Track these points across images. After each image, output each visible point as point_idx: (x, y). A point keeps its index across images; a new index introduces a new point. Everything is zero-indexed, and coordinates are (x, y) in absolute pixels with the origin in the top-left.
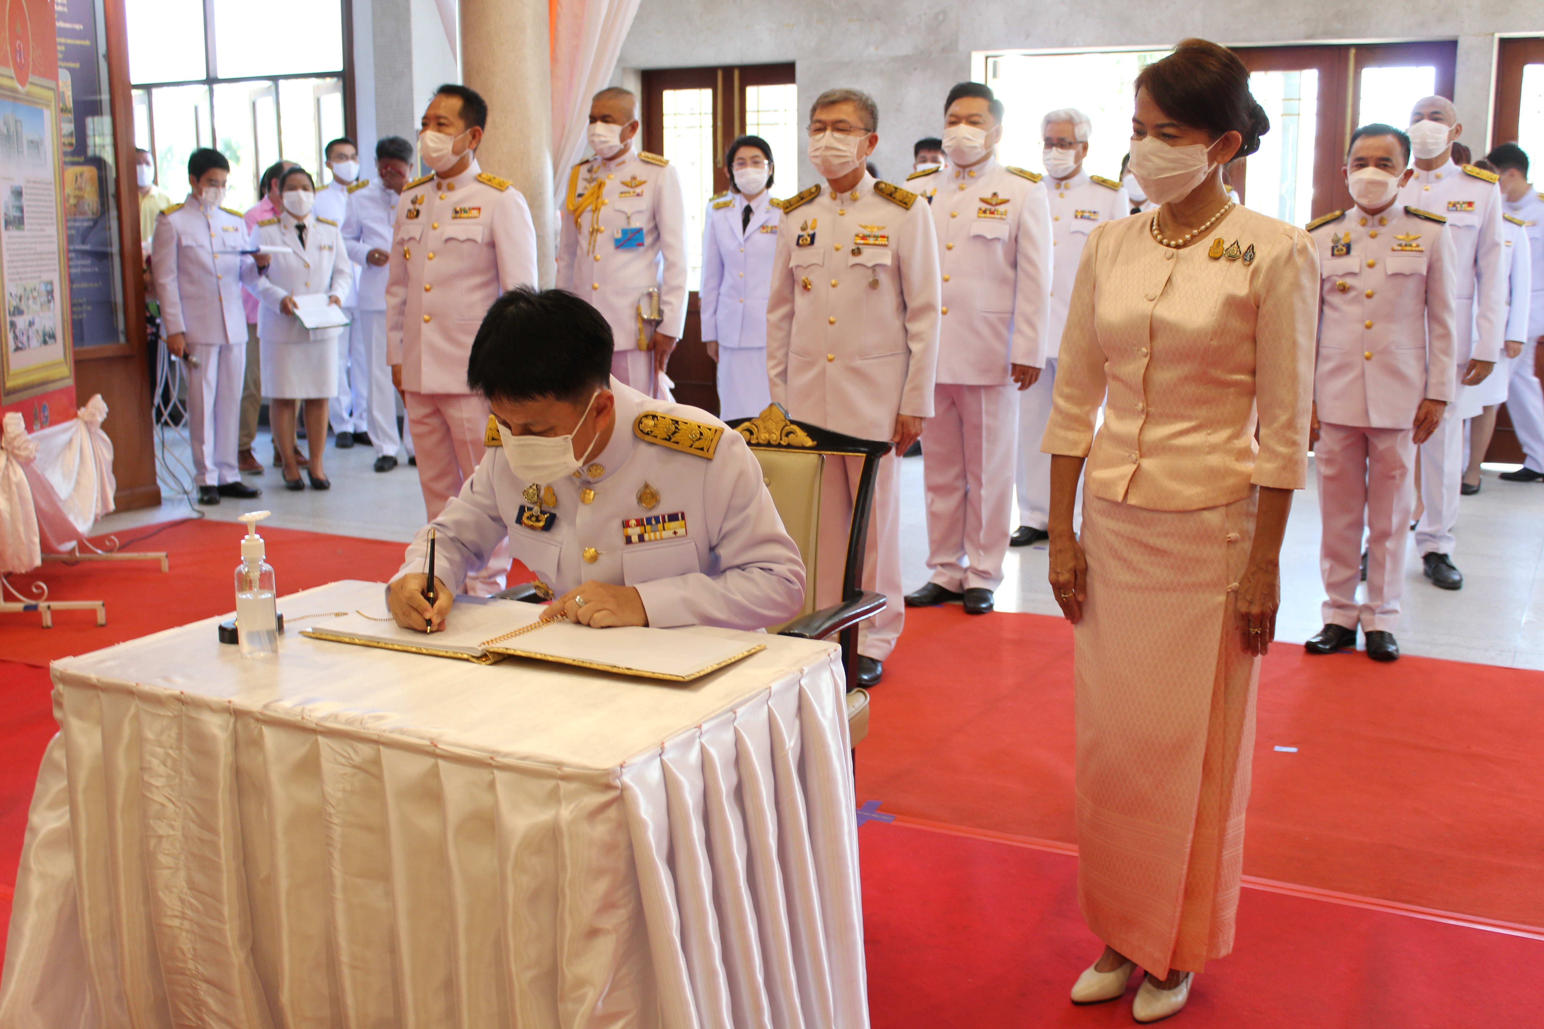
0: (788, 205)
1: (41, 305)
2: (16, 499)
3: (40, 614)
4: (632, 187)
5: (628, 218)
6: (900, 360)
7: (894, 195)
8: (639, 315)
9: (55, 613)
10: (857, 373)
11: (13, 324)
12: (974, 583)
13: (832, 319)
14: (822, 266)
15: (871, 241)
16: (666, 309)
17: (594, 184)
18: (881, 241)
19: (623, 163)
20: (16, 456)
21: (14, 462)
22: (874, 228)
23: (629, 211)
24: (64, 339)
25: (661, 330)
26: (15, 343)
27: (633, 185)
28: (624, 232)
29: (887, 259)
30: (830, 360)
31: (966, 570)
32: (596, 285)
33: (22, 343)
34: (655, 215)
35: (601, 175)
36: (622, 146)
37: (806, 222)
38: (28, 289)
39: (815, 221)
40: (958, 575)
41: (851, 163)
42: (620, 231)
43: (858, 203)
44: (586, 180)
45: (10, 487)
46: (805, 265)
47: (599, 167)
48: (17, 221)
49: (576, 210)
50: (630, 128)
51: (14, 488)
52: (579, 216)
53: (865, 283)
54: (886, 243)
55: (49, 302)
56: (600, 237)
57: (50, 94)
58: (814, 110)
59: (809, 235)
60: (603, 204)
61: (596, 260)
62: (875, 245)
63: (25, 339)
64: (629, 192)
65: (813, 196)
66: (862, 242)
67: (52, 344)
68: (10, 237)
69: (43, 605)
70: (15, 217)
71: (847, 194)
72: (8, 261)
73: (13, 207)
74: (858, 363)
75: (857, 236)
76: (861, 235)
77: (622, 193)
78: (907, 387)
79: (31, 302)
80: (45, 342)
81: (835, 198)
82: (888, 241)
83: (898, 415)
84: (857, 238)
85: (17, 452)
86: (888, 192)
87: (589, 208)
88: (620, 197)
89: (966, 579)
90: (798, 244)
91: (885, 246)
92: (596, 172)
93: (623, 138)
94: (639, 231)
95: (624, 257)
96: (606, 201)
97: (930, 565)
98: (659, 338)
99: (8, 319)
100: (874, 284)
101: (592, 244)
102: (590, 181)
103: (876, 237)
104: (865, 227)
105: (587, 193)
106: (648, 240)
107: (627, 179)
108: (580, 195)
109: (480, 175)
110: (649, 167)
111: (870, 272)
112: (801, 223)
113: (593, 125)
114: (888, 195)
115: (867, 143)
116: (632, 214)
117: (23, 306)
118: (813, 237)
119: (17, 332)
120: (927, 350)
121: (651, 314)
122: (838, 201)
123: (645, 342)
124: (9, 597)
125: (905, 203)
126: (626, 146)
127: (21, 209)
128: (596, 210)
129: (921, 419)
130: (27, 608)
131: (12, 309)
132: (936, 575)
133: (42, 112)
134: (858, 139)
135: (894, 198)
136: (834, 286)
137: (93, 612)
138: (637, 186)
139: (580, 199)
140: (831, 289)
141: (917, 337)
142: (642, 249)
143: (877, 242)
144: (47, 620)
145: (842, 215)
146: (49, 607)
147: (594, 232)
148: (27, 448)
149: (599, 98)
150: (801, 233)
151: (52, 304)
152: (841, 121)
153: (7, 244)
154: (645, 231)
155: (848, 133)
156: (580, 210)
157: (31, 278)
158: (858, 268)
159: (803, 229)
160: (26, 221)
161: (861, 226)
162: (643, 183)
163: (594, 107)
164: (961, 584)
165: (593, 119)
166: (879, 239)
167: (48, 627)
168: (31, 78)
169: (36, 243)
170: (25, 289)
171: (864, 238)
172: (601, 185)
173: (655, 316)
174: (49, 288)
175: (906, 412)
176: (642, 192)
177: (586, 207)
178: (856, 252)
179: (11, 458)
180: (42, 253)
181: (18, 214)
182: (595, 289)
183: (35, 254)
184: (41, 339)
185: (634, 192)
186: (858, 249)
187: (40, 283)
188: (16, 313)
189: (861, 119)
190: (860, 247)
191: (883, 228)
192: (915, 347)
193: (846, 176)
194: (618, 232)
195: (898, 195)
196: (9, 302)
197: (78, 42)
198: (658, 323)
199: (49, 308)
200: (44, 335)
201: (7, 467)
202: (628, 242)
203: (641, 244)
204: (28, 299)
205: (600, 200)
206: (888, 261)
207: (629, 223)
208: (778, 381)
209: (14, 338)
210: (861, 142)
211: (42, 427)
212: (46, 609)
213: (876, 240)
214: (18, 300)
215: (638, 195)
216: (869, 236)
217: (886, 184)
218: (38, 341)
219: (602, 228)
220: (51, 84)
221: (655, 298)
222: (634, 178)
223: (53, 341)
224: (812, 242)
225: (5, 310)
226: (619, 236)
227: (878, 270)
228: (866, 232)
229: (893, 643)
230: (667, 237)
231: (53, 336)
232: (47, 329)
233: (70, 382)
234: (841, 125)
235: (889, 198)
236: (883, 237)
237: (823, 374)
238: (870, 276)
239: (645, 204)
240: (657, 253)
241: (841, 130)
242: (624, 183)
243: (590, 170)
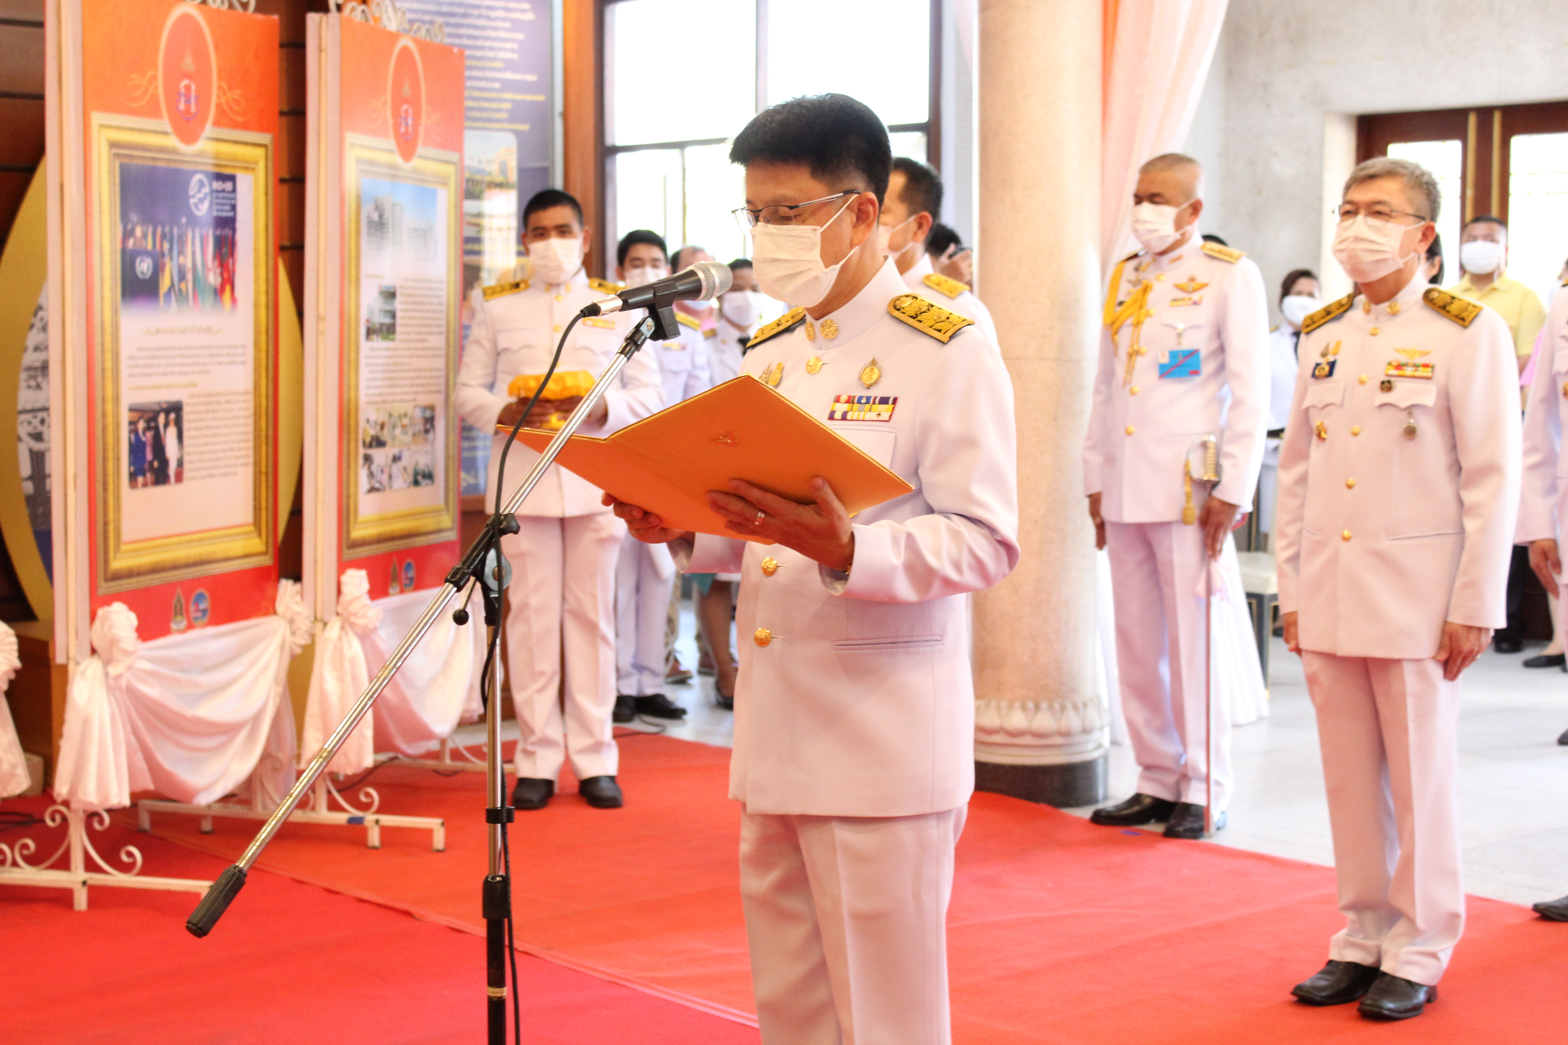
0: (1309, 322)
1: (414, 435)
2: (348, 679)
3: (365, 831)
4: (1188, 292)
5: (1180, 335)
6: (1448, 543)
7: (1448, 308)
8: (1187, 474)
9: (385, 831)
10: (1382, 558)
11: (368, 459)
13: (1351, 481)
14: (1341, 406)
15: (1409, 371)
16: (1226, 464)
17: (1139, 288)
18: (1422, 372)
19: (1179, 258)
20: (352, 625)
21: (350, 632)
22: (1414, 354)
23: (1181, 327)
24: (447, 480)
25: (1222, 494)
26: (370, 483)
27: (1190, 289)
28: (1173, 355)
29: (1428, 395)
30: (1346, 539)
32: (1132, 429)
33: (380, 482)
34: (1219, 332)
35: (1148, 276)
36: (1177, 236)
37: (1328, 346)
38: (396, 414)
39: (1338, 344)
41: (1391, 262)
42: (1167, 354)
43: (1399, 319)
44: (1130, 281)
45: (341, 663)
46: (1321, 405)
47: (1149, 265)
48: (385, 329)
49: (1113, 324)
50: (1190, 210)
51: (347, 665)
52: (1116, 332)
53: (1398, 430)
54: (1430, 374)
55: (427, 431)
56: (1140, 361)
57: (451, 170)
58: (1348, 187)
59: (1328, 363)
60: (1148, 315)
61: (1133, 394)
62: (1413, 377)
63: (385, 478)
64: (1183, 299)
65: (1343, 310)
66: (1396, 372)
67: (427, 485)
68: (372, 349)
69: (370, 818)
70: (382, 325)
71: (1384, 306)
72: (368, 380)
73: (381, 311)
74: (1385, 544)
75: (1390, 364)
76: (1395, 364)
77: (1174, 300)
78: (1459, 583)
79: (398, 431)
80: (416, 483)
81: (1368, 312)
82: (1433, 372)
83: (1445, 622)
84: (1389, 367)
85: (353, 619)
86: (1441, 304)
87: (1129, 322)
88: (1172, 306)
90: (1314, 376)
91: (1428, 378)
92: (1144, 271)
93: (1179, 224)
94: (1194, 353)
95: (1173, 389)
96: (1152, 311)
98: (1215, 505)
99: (362, 451)
100: (1411, 432)
101: (1130, 370)
102: (1136, 283)
103: (1416, 366)
104: (1402, 352)
105: (1129, 300)
106: (1208, 368)
107: (1183, 280)
108: (1121, 303)
109: (928, 277)
110: (1215, 264)
111: (1404, 415)
112: (1323, 347)
113: (1138, 207)
114: (1440, 307)
115: (1419, 236)
116: (1184, 330)
117: (385, 436)
118: (1332, 365)
119: (374, 468)
120: (1486, 529)
121: (1206, 473)
122: (1372, 316)
123: (1195, 512)
124: (334, 806)
125: (1463, 319)
126: (1183, 235)
127: (393, 315)
128: (1137, 325)
129: (1480, 629)
130: (352, 821)
131: (368, 440)
133: (435, 192)
134: (1403, 228)
135: (1448, 312)
136: (1355, 434)
137: (429, 833)
138: (1195, 290)
139: (1120, 309)
140: (1352, 440)
141: (1478, 510)
142: (1198, 379)
143: (1416, 374)
144: (374, 838)
145: (1374, 335)
146: (377, 822)
147: (1134, 354)
148: (365, 616)
149: (1148, 169)
150: (1320, 360)
151: (431, 435)
152: (1380, 203)
153: (368, 357)
154: (1203, 354)
155: (1387, 218)
156: (1117, 324)
157: (401, 401)
158: (1388, 411)
159: (1324, 355)
160: (398, 329)
161: (1397, 350)
162: (1204, 286)
163: (1141, 181)
165: (1139, 199)
166: (1420, 369)
167: (374, 848)
168: (421, 150)
169: (411, 356)
170: (390, 415)
171: (1399, 367)
172: (1146, 290)
173: (1210, 476)
174: (428, 414)
175: (1457, 618)
176: (1201, 299)
177: (1125, 320)
178: (1387, 386)
179: (347, 627)
180: (420, 370)
181: (387, 320)
182: (1129, 434)
183: (409, 370)
184: (410, 479)
185: (1190, 299)
186: (1389, 382)
187: (415, 407)
188: (374, 444)
189: (1410, 201)
190: (1392, 379)
191: (1429, 353)
192: (1470, 525)
193: (1383, 280)
194: (1163, 355)
195: (1454, 308)
196: (365, 431)
198: (1214, 485)
199: (426, 440)
200: (416, 474)
201: (340, 638)
202: (1177, 369)
203: (1195, 373)
204: (394, 427)
205: (1144, 311)
206: (1431, 399)
207: (1179, 344)
208: (1287, 568)
209: (368, 476)
210: (1407, 234)
211: (402, 591)
212: (373, 824)
213: (1416, 370)
214: (378, 428)
215: (1195, 303)
216: (1406, 365)
217: (1440, 293)
218: (405, 481)
219: (1144, 349)
220: (454, 157)
221: (1211, 451)
222: (1192, 280)
223: (429, 482)
224: (1330, 373)
225: (357, 440)
226: (1165, 360)
227: (1416, 412)
228: (1403, 359)
230: (1234, 363)
231: (429, 476)
232: (422, 466)
233: (452, 536)
234: (1379, 208)
235: (1443, 312)
236: (1426, 366)
237: (1334, 558)
238: (1404, 421)
239: (1204, 315)
240: (1221, 387)
241: (1378, 214)
242: (1179, 287)
243: (1137, 269)
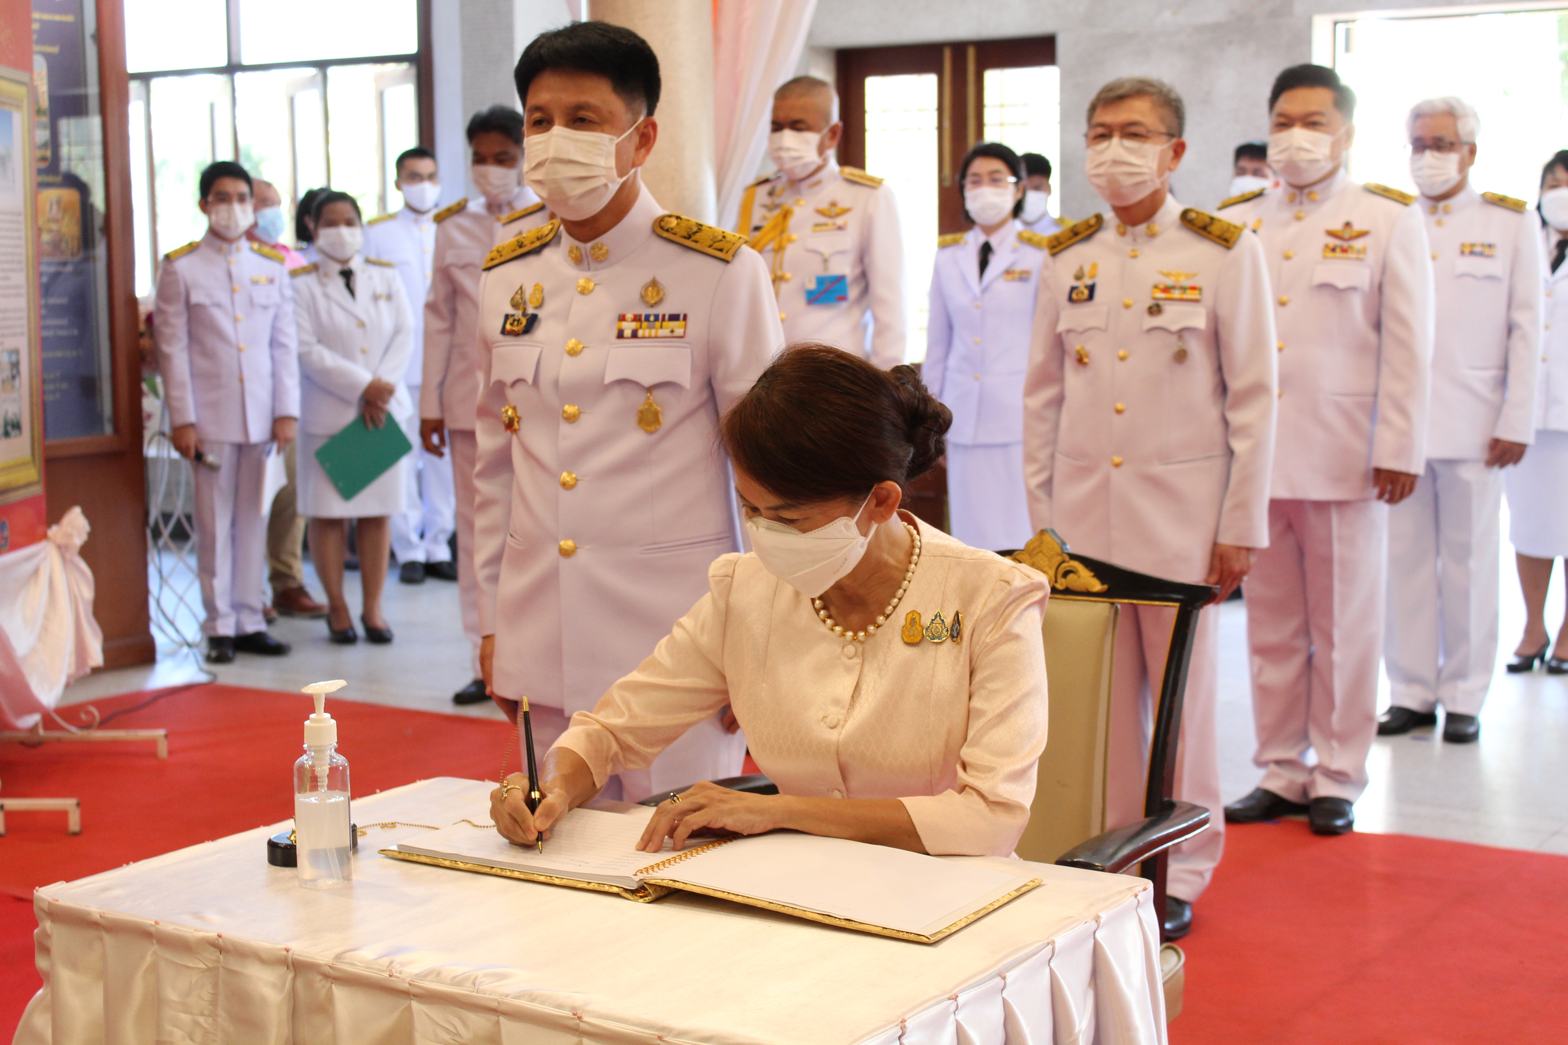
0: (1055, 243)
1: (3, 382)
4: (830, 217)
5: (826, 261)
6: (1218, 464)
7: (1209, 229)
9: (10, 816)
10: (1155, 483)
12: (1325, 789)
13: (1120, 406)
14: (1106, 330)
15: (1176, 294)
17: (776, 212)
18: (1190, 295)
19: (819, 183)
22: (1180, 275)
23: (827, 251)
24: (32, 429)
27: (832, 214)
28: (820, 281)
29: (1199, 318)
30: (1117, 465)
31: (1312, 770)
34: (863, 256)
35: (785, 200)
36: (816, 160)
37: (1082, 267)
39: (1094, 266)
40: (1301, 778)
41: (1148, 184)
42: (814, 280)
43: (1158, 241)
44: (765, 206)
46: (1080, 329)
47: (784, 190)
50: (828, 134)
53: (1167, 355)
54: (1199, 297)
55: (13, 377)
56: (783, 288)
57: (22, 91)
58: (1093, 109)
59: (1086, 287)
60: (790, 241)
62: (1181, 300)
64: (826, 225)
65: (1092, 230)
66: (1163, 295)
67: (15, 436)
71: (1142, 228)
74: (1158, 469)
75: (1156, 287)
76: (1162, 286)
77: (817, 225)
78: (1228, 504)
80: (7, 434)
81: (1123, 234)
82: (1201, 294)
83: (1215, 545)
84: (1156, 290)
86: (1201, 224)
87: (769, 248)
88: (814, 231)
89: (1313, 783)
90: (1070, 299)
91: (1196, 301)
92: (780, 196)
93: (821, 150)
94: (841, 279)
95: (818, 315)
96: (794, 236)
97: (1259, 763)
100: (1181, 356)
102: (770, 208)
103: (1183, 289)
104: (1167, 275)
105: (766, 226)
106: (853, 292)
107: (824, 206)
108: (757, 229)
110: (855, 189)
111: (1174, 338)
112: (1074, 270)
113: (778, 134)
114: (1200, 228)
115: (1171, 154)
116: (831, 255)
118: (1091, 289)
120: (1256, 450)
122: (1128, 238)
125: (1226, 240)
126: (821, 159)
128: (780, 249)
129: (1249, 550)
132: (1268, 777)
133: (9, 116)
134: (1157, 148)
135: (1210, 233)
136: (1122, 359)
137: (64, 814)
138: (838, 215)
139: (757, 234)
140: (1120, 365)
141: (1243, 431)
142: (844, 305)
143: (1185, 296)
144: (1, 825)
145: (1134, 257)
146: (2, 807)
147: (776, 280)
149: (784, 93)
150: (1075, 284)
151: (17, 382)
152: (1133, 124)
154: (849, 279)
155: (1144, 139)
158: (1157, 334)
159: (1078, 277)
161: (1162, 273)
162: (845, 211)
163: (777, 108)
164: (1304, 790)
165: (776, 126)
166: (1189, 292)
167: (2, 836)
171: (1166, 290)
172: (786, 215)
174: (14, 359)
175: (1227, 539)
176: (845, 224)
177: (765, 245)
178: (1155, 310)
180: (6, 311)
185: (834, 224)
186: (1158, 305)
187: (3, 351)
189: (1162, 120)
190: (1161, 303)
191: (1194, 275)
192: (1239, 446)
193: (1141, 202)
194: (810, 281)
195: (1215, 229)
197: (58, 18)
199: (13, 387)
200: (6, 424)
202: (824, 295)
203: (843, 298)
205: (785, 236)
206: (1200, 321)
207: (826, 268)
208: (1041, 494)
210: (1161, 152)
212: (0, 810)
213: (1184, 293)
215: (840, 228)
216: (1173, 288)
217: (1197, 213)
219: (788, 275)
220: (23, 76)
222: (833, 204)
223: (17, 432)
224: (1091, 297)
226: (812, 286)
227: (1186, 335)
228: (1170, 282)
229: (1208, 877)
230: (879, 288)
231: (17, 426)
232: (10, 416)
233: (38, 490)
234: (1134, 129)
235: (1203, 232)
236: (1193, 288)
237: (1105, 484)
238: (1174, 345)
239: (848, 240)
240: (863, 313)
241: (1134, 136)
242: (820, 212)
243: (771, 194)
